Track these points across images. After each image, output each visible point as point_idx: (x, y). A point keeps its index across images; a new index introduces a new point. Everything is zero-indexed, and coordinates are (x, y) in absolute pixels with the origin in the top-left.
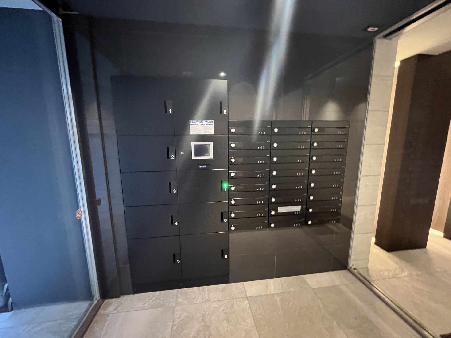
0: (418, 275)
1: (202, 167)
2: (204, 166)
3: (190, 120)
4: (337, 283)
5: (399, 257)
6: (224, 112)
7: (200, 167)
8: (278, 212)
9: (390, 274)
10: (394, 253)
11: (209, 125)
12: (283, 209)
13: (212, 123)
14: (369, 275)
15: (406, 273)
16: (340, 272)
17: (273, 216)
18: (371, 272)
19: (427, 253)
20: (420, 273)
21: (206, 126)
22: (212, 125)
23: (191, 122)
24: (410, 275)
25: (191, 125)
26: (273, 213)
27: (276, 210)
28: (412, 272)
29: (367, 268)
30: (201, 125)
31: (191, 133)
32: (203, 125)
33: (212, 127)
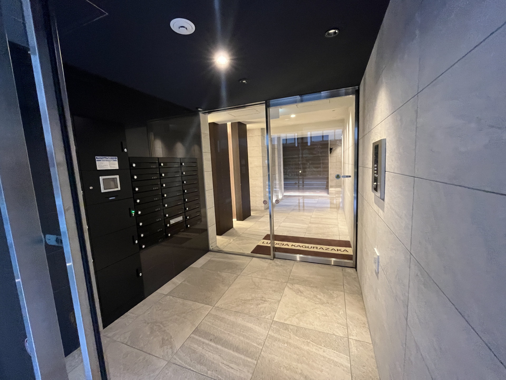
0: (236, 239)
1: (112, 198)
2: (113, 198)
3: (96, 157)
4: (209, 258)
5: (226, 235)
6: (125, 150)
7: (110, 198)
8: (171, 224)
9: (227, 243)
10: (223, 235)
11: (114, 161)
12: (173, 221)
13: (116, 159)
14: (219, 248)
15: (232, 240)
16: (207, 254)
17: (169, 227)
18: (219, 247)
19: (234, 229)
20: (236, 238)
21: (111, 162)
22: (116, 161)
23: (97, 159)
24: (234, 240)
25: (97, 161)
26: (168, 225)
27: (169, 223)
28: (234, 239)
29: (217, 246)
30: (107, 161)
31: (98, 169)
32: (108, 161)
33: (117, 163)
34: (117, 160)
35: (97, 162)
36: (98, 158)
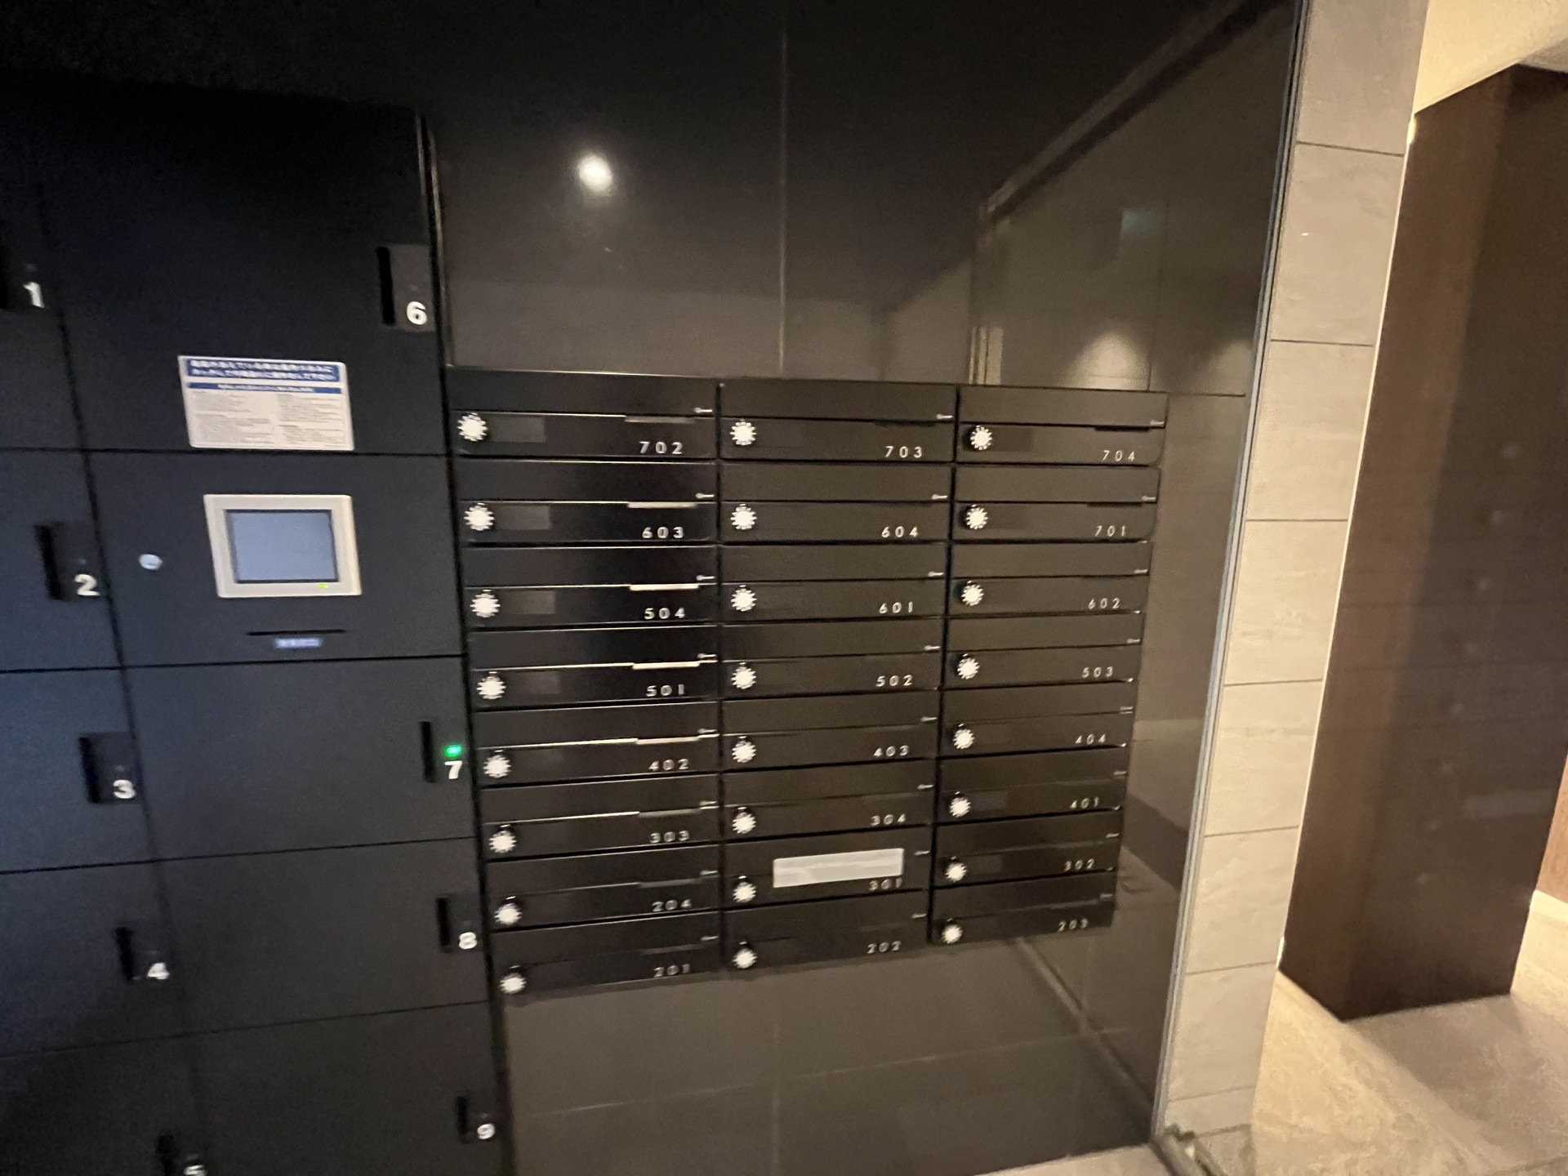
1: (293, 643)
2: (303, 642)
3: (181, 360)
6: (411, 312)
7: (282, 643)
8: (775, 885)
11: (318, 390)
12: (801, 870)
13: (337, 379)
17: (747, 907)
21: (296, 396)
22: (337, 391)
23: (190, 374)
25: (193, 386)
26: (745, 892)
27: (761, 877)
29: (1247, 1130)
30: (263, 388)
31: (198, 440)
32: (274, 389)
33: (339, 407)
34: (343, 384)
35: (190, 396)
36: (192, 368)
